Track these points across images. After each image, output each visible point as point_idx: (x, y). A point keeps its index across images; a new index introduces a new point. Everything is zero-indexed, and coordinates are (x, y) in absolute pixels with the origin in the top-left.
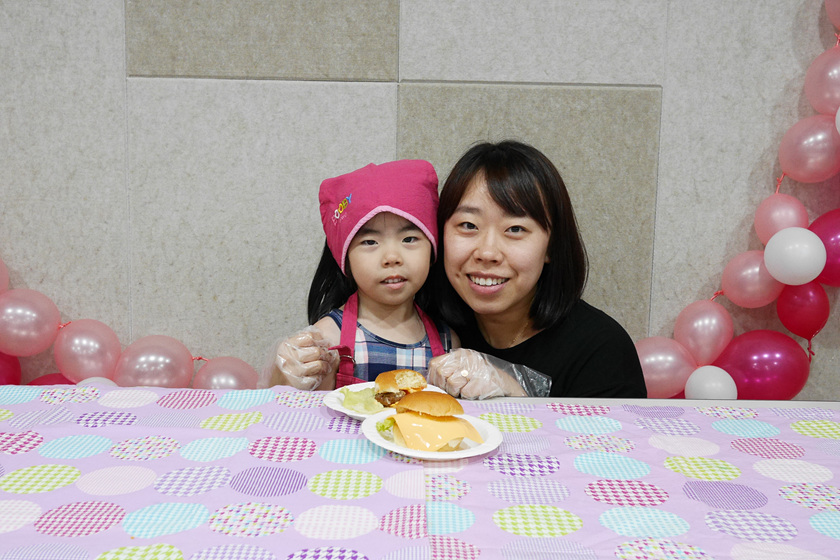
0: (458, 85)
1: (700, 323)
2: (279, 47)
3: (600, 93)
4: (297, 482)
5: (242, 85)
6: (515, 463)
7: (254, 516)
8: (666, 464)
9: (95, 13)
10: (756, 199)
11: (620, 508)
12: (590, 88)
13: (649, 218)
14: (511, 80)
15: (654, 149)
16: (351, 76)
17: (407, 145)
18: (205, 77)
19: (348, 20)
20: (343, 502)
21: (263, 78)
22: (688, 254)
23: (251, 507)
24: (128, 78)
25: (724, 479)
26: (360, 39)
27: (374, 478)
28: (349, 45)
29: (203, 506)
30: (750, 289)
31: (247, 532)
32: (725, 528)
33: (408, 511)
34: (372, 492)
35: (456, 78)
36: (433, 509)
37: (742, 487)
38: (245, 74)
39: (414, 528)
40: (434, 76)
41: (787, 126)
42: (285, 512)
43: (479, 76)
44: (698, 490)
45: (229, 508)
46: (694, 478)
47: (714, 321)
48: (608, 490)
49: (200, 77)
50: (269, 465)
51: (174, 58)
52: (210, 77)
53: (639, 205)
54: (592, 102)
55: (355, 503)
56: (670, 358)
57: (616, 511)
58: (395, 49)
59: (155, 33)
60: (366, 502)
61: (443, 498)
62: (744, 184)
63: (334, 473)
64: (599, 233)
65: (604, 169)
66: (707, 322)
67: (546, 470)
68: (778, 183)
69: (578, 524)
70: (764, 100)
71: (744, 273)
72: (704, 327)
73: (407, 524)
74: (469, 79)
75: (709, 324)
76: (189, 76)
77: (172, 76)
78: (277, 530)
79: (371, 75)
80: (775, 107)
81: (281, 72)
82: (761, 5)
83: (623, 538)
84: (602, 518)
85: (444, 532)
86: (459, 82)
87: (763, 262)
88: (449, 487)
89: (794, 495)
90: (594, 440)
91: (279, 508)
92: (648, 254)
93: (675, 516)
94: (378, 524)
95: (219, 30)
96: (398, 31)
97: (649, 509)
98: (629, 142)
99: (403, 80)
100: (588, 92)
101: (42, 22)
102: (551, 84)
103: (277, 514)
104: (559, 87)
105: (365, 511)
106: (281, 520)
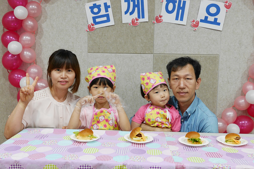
0: (168, 55)
1: (228, 114)
2: (124, 46)
3: (204, 57)
4: (144, 152)
5: (115, 55)
7: (138, 158)
8: (222, 149)
9: (80, 38)
10: (243, 82)
11: (213, 158)
12: (201, 55)
13: (216, 87)
14: (181, 53)
15: (217, 70)
16: (142, 53)
17: (155, 69)
18: (106, 53)
19: (141, 39)
20: (155, 156)
21: (121, 53)
22: (226, 96)
23: (137, 156)
24: (88, 53)
25: (235, 152)
26: (144, 44)
27: (160, 151)
28: (141, 45)
29: (127, 156)
30: (241, 105)
31: (138, 161)
32: (235, 162)
33: (169, 158)
34: (160, 154)
35: (168, 53)
36: (174, 157)
37: (239, 154)
38: (116, 52)
39: (171, 161)
40: (162, 53)
41: (251, 65)
42: (144, 157)
43: (173, 53)
44: (229, 154)
45: (133, 157)
46: (228, 152)
47: (232, 113)
48: (210, 154)
49: (105, 53)
50: (138, 148)
51: (99, 49)
52: (108, 53)
53: (214, 84)
54: (202, 59)
55: (157, 156)
56: (221, 124)
57: (212, 158)
58: (153, 46)
59: (95, 43)
60: (159, 156)
61: (176, 155)
62: (240, 79)
63: (151, 150)
64: (203, 91)
65: (204, 75)
66: (230, 113)
67: (196, 150)
68: (248, 79)
69: (204, 161)
70: (245, 58)
71: (240, 102)
72: (230, 115)
73: (170, 160)
74: (171, 53)
75: (231, 114)
76: (103, 53)
77: (99, 53)
78: (144, 161)
79: (147, 53)
80: (248, 60)
81: (125, 52)
82: (244, 35)
83: (214, 163)
84: (209, 160)
85: (177, 161)
86: (169, 54)
87: (245, 99)
88: (176, 153)
89: (250, 156)
91: (142, 157)
92: (216, 96)
93: (224, 160)
94: (163, 160)
95: (110, 42)
96: (153, 42)
97: (219, 158)
98: (211, 69)
99: (155, 54)
100: (201, 56)
101: (68, 40)
102: (191, 54)
103: (143, 158)
104: (193, 55)
105: (160, 158)
106: (144, 159)
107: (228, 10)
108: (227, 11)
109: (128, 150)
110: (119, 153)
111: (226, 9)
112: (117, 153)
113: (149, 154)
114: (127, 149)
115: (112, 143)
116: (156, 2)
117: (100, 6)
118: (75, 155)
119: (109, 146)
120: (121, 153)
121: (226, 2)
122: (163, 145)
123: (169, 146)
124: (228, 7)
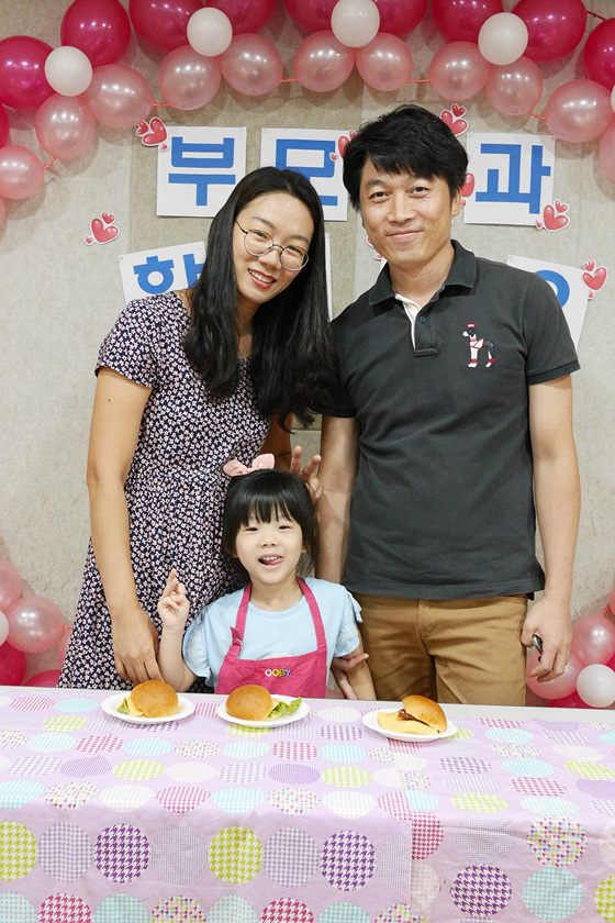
4: (311, 776)
6: (460, 764)
7: (295, 797)
8: (565, 766)
11: (534, 797)
20: (349, 789)
22: (587, 579)
23: (290, 791)
25: (604, 779)
27: (364, 773)
29: (258, 789)
31: (295, 808)
32: (603, 810)
33: (394, 796)
34: (366, 782)
36: (409, 794)
39: (401, 807)
42: (313, 795)
44: (585, 785)
45: (277, 791)
46: (584, 777)
47: (602, 633)
48: (525, 784)
50: (295, 763)
55: (356, 789)
57: (531, 798)
60: (364, 789)
61: (416, 787)
63: (336, 769)
66: (599, 633)
67: (482, 770)
72: (598, 637)
73: (396, 804)
78: (313, 805)
84: (522, 803)
85: (420, 809)
88: (418, 780)
90: (513, 747)
91: (309, 792)
93: (570, 804)
94: (376, 803)
97: (553, 798)
101: (58, 377)
103: (309, 796)
105: (366, 796)
106: (313, 799)
107: (594, 291)
108: (591, 296)
109: (261, 770)
110: (232, 780)
111: (587, 289)
112: (225, 777)
113: (330, 782)
114: (258, 766)
115: (208, 744)
116: (357, 258)
117: (170, 264)
118: (86, 785)
119: (199, 753)
120: (239, 777)
121: (590, 267)
122: (377, 753)
123: (394, 754)
124: (595, 282)
